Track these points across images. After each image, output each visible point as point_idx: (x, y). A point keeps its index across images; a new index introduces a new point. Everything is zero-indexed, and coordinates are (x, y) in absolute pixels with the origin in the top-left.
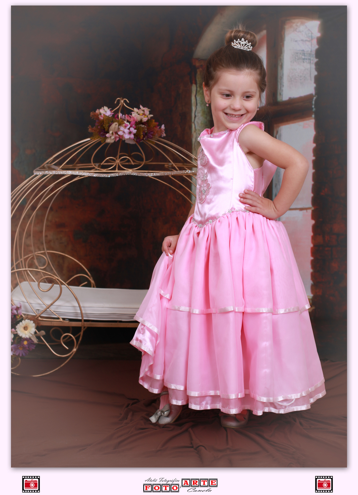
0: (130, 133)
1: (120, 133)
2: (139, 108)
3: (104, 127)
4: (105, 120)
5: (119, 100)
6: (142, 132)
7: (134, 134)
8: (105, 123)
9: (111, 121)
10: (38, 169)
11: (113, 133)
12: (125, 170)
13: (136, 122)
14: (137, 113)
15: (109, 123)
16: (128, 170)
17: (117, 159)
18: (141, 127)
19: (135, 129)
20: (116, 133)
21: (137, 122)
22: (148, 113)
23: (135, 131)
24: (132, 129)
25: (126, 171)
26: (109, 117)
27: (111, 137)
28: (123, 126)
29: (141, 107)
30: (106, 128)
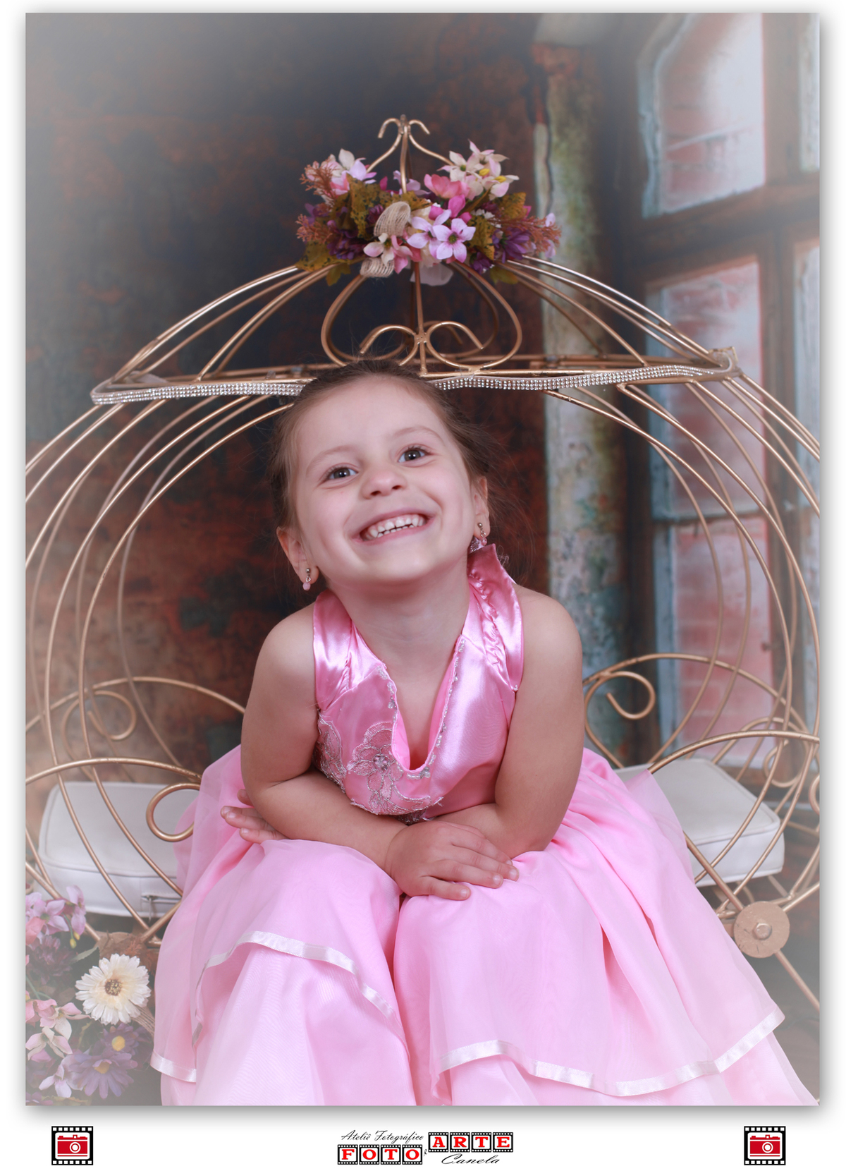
0: (453, 238)
1: (416, 240)
2: (467, 154)
3: (352, 222)
4: (353, 194)
5: (392, 124)
6: (487, 236)
7: (467, 244)
8: (354, 208)
9: (374, 199)
10: (107, 382)
11: (388, 243)
12: (453, 369)
13: (467, 200)
14: (463, 169)
15: (367, 207)
16: (466, 370)
17: (417, 333)
18: (482, 217)
19: (468, 224)
20: (402, 241)
21: (471, 198)
22: (498, 169)
23: (469, 232)
24: (459, 224)
25: (458, 374)
26: (367, 185)
27: (379, 257)
28: (421, 216)
29: (473, 147)
30: (361, 224)
